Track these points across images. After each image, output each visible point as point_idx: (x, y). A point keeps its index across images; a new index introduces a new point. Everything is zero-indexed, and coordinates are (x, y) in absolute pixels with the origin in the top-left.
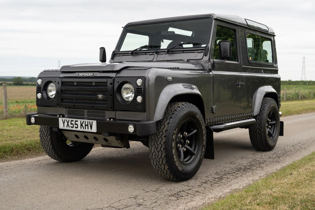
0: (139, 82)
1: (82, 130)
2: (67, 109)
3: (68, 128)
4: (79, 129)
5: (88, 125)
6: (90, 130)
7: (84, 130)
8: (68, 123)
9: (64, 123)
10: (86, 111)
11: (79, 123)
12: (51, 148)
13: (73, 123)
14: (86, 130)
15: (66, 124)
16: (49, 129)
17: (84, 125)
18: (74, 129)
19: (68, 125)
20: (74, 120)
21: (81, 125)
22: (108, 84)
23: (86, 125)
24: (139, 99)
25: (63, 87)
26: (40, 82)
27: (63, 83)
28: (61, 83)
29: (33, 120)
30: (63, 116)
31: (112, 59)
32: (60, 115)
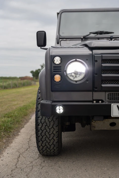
2: (107, 93)
12: (56, 141)
16: (56, 119)
25: (103, 65)
26: (57, 60)
27: (105, 61)
28: (100, 61)
29: (60, 110)
30: (103, 101)
31: (58, 43)
32: (98, 101)
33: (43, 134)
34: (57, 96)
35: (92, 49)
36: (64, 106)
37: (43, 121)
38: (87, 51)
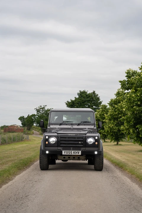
0: (96, 138)
1: (74, 154)
2: (62, 148)
3: (67, 154)
4: (73, 154)
5: (77, 153)
6: (78, 154)
7: (75, 154)
8: (67, 152)
9: (65, 153)
10: (72, 148)
11: (73, 152)
13: (70, 152)
14: (76, 154)
15: (66, 152)
16: (46, 155)
17: (75, 153)
18: (70, 154)
19: (67, 153)
20: (70, 151)
21: (74, 153)
22: (84, 138)
23: (76, 153)
24: (96, 143)
25: (61, 139)
26: (47, 137)
27: (61, 138)
28: (60, 138)
29: (47, 152)
30: (60, 150)
31: (49, 126)
32: (59, 150)
33: (42, 161)
34: (47, 148)
35: (58, 134)
36: (49, 151)
37: (42, 156)
38: (56, 134)
